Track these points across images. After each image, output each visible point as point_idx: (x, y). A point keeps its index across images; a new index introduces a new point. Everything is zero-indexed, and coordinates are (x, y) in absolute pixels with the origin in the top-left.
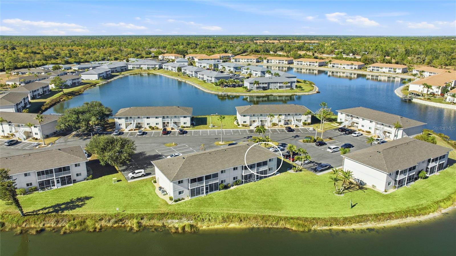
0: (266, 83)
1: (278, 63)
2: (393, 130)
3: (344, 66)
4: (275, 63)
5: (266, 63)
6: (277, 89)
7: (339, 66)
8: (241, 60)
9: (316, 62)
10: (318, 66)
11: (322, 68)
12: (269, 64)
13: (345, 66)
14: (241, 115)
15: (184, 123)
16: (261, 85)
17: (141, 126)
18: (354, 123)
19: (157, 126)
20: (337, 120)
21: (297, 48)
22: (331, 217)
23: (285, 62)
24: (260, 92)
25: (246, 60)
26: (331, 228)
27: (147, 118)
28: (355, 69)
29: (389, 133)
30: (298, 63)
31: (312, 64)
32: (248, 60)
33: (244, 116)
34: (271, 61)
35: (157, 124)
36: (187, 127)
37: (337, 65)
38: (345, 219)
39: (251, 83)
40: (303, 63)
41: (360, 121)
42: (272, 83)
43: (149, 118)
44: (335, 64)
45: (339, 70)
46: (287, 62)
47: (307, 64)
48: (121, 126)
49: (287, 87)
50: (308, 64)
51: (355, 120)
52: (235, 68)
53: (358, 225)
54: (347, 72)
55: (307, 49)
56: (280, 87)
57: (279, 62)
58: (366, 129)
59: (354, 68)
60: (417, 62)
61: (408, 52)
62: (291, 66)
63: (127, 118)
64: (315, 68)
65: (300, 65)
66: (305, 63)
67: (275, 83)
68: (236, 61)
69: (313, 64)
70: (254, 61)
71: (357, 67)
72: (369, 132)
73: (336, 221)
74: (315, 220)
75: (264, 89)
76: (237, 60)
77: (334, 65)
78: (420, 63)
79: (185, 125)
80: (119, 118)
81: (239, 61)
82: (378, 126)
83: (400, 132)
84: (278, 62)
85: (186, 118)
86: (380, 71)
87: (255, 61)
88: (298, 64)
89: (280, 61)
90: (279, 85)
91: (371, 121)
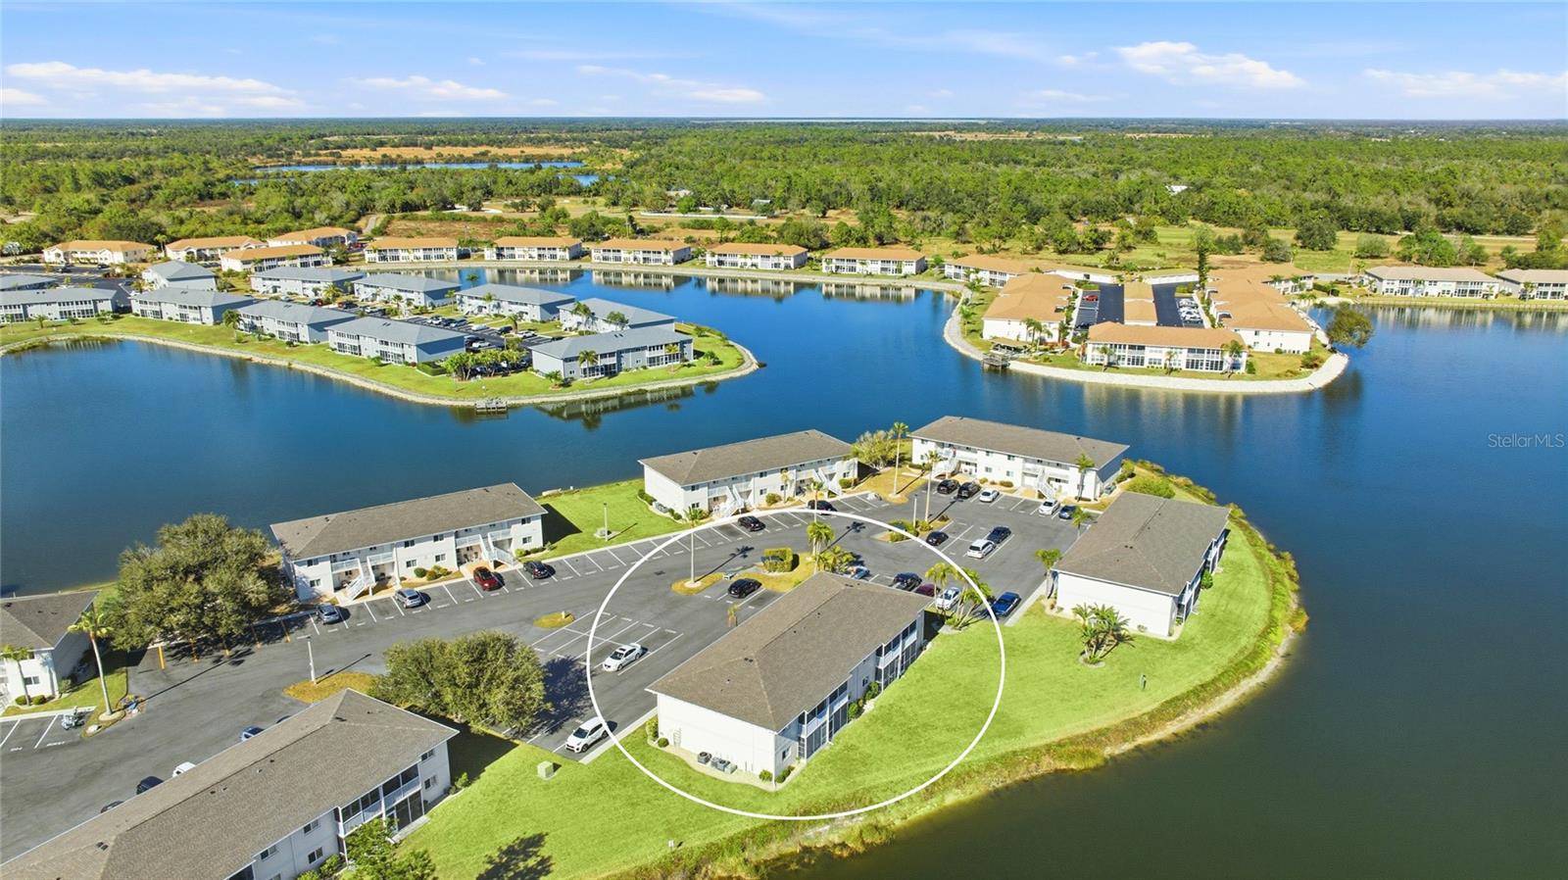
0: (611, 355)
1: (536, 259)
2: (1073, 474)
3: (755, 261)
4: (527, 258)
5: (495, 258)
6: (645, 368)
7: (740, 260)
8: (401, 254)
9: (667, 252)
10: (672, 264)
11: (685, 270)
12: (505, 263)
13: (758, 261)
14: (686, 489)
15: (525, 541)
16: (601, 363)
17: (383, 574)
18: (960, 462)
19: (441, 564)
20: (910, 459)
21: (539, 186)
22: (1125, 721)
23: (559, 253)
24: (597, 383)
25: (421, 254)
26: (1136, 743)
27: (407, 544)
28: (787, 267)
29: (1058, 480)
30: (606, 254)
31: (652, 256)
32: (428, 253)
33: (693, 488)
34: (511, 252)
35: (438, 558)
36: (536, 551)
37: (733, 259)
38: (1152, 716)
39: (566, 360)
40: (623, 255)
41: (980, 457)
42: (628, 351)
43: (413, 543)
44: (725, 255)
45: (745, 274)
46: (567, 255)
47: (635, 259)
48: (318, 588)
49: (671, 358)
50: (640, 256)
51: (962, 455)
52: (428, 294)
53: (1175, 722)
54: (766, 280)
55: (572, 189)
56: (652, 361)
57: (540, 256)
58: (999, 476)
59: (782, 266)
60: (924, 230)
61: (878, 195)
62: (584, 265)
63: (333, 559)
64: (666, 271)
65: (612, 262)
66: (631, 256)
67: (638, 349)
68: (384, 258)
69: (657, 256)
70: (450, 253)
71: (791, 262)
72: (1009, 485)
73: (1136, 725)
74: (1101, 736)
75: (609, 372)
76: (388, 254)
77: (722, 258)
78: (931, 232)
79: (528, 547)
80: (310, 563)
81: (397, 258)
82: (1030, 466)
83: (1091, 477)
84: (535, 254)
85: (529, 522)
86: (857, 270)
87: (454, 253)
88: (605, 258)
89: (542, 252)
90: (648, 354)
91: (1009, 456)
